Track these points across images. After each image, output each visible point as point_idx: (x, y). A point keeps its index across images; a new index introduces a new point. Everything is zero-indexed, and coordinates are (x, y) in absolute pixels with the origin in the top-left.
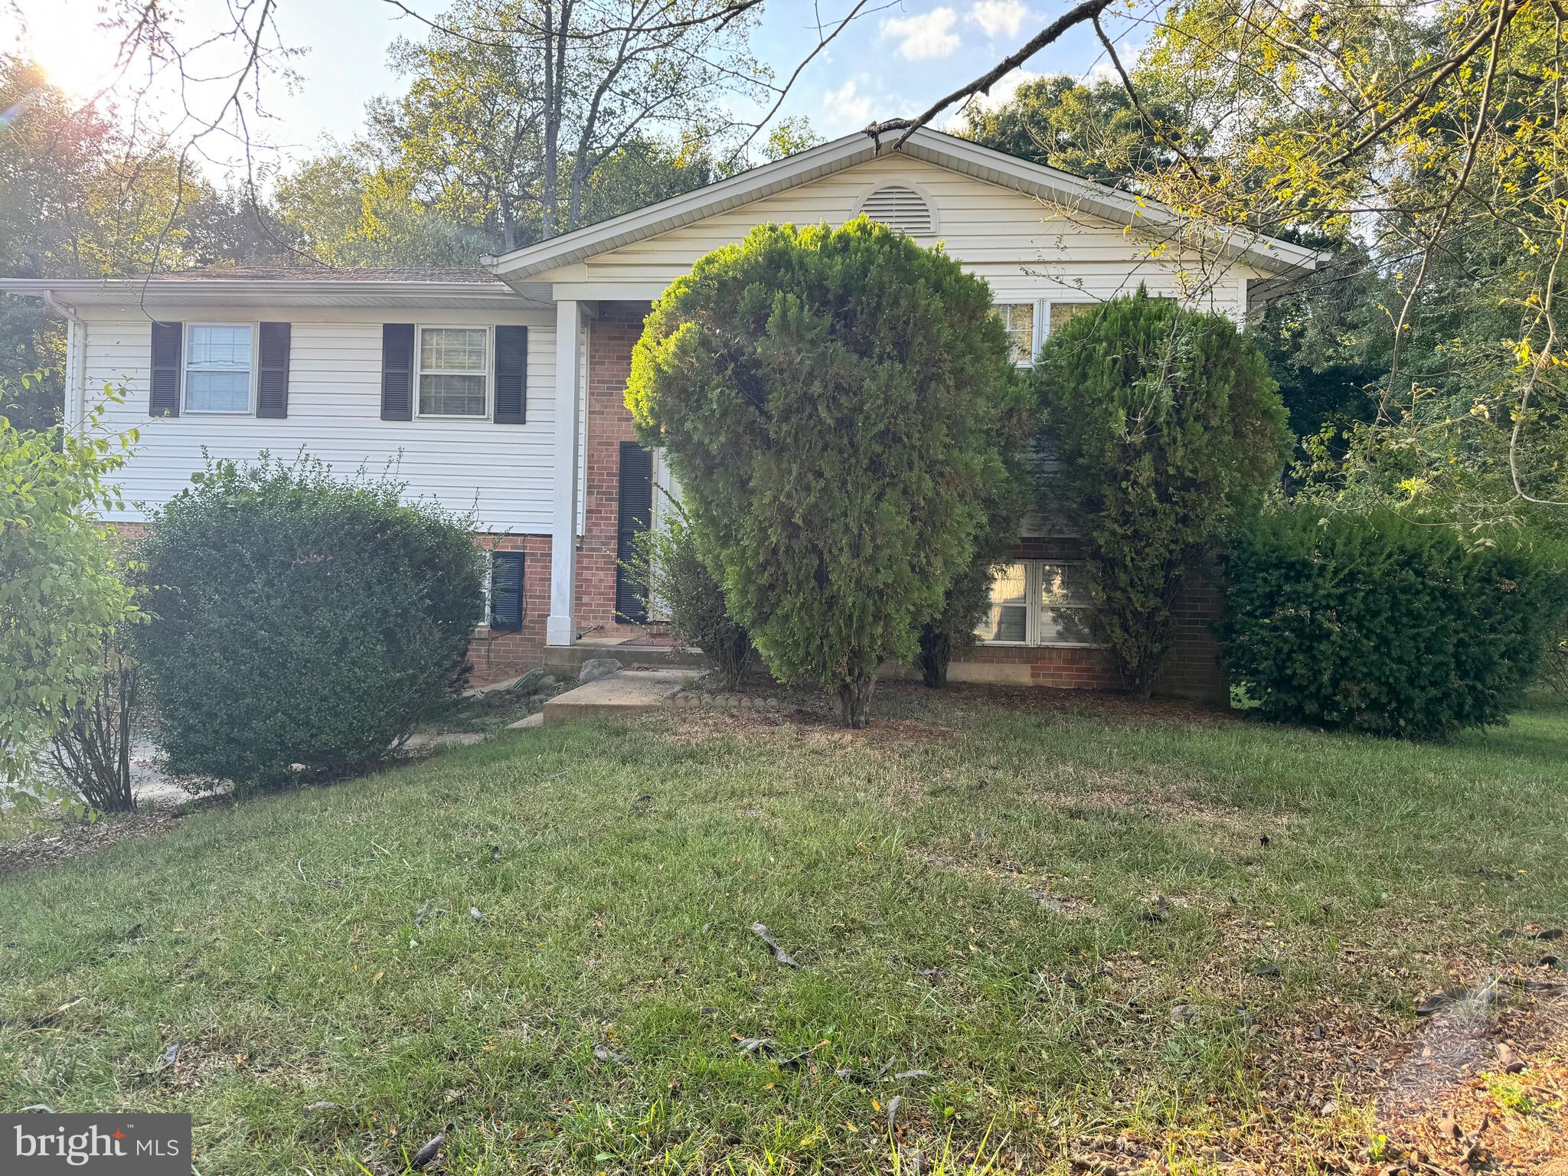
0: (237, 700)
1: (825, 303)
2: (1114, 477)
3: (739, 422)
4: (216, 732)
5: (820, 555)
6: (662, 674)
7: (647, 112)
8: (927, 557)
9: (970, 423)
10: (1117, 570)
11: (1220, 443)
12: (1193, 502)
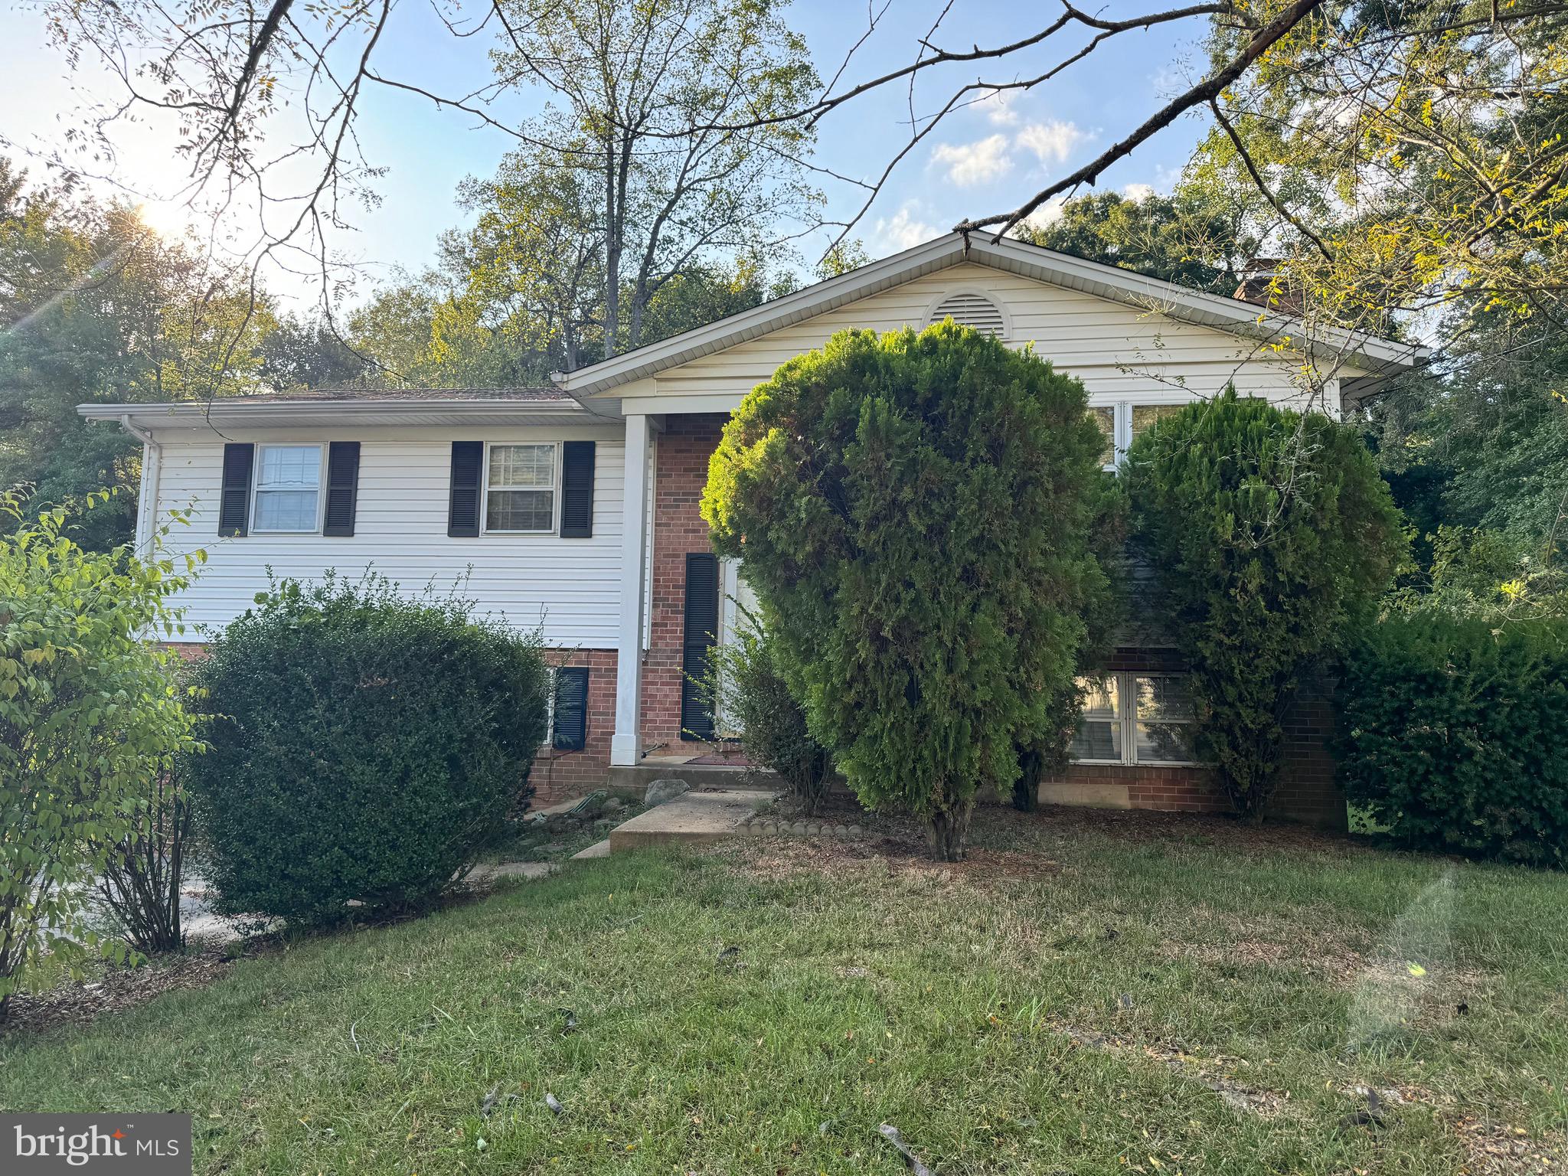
0: (291, 834)
1: (912, 408)
2: (1216, 583)
3: (825, 532)
4: (270, 868)
5: (910, 669)
6: (732, 795)
7: (705, 239)
8: (1027, 672)
9: (1069, 528)
10: (1223, 684)
11: (1331, 547)
12: (1306, 610)
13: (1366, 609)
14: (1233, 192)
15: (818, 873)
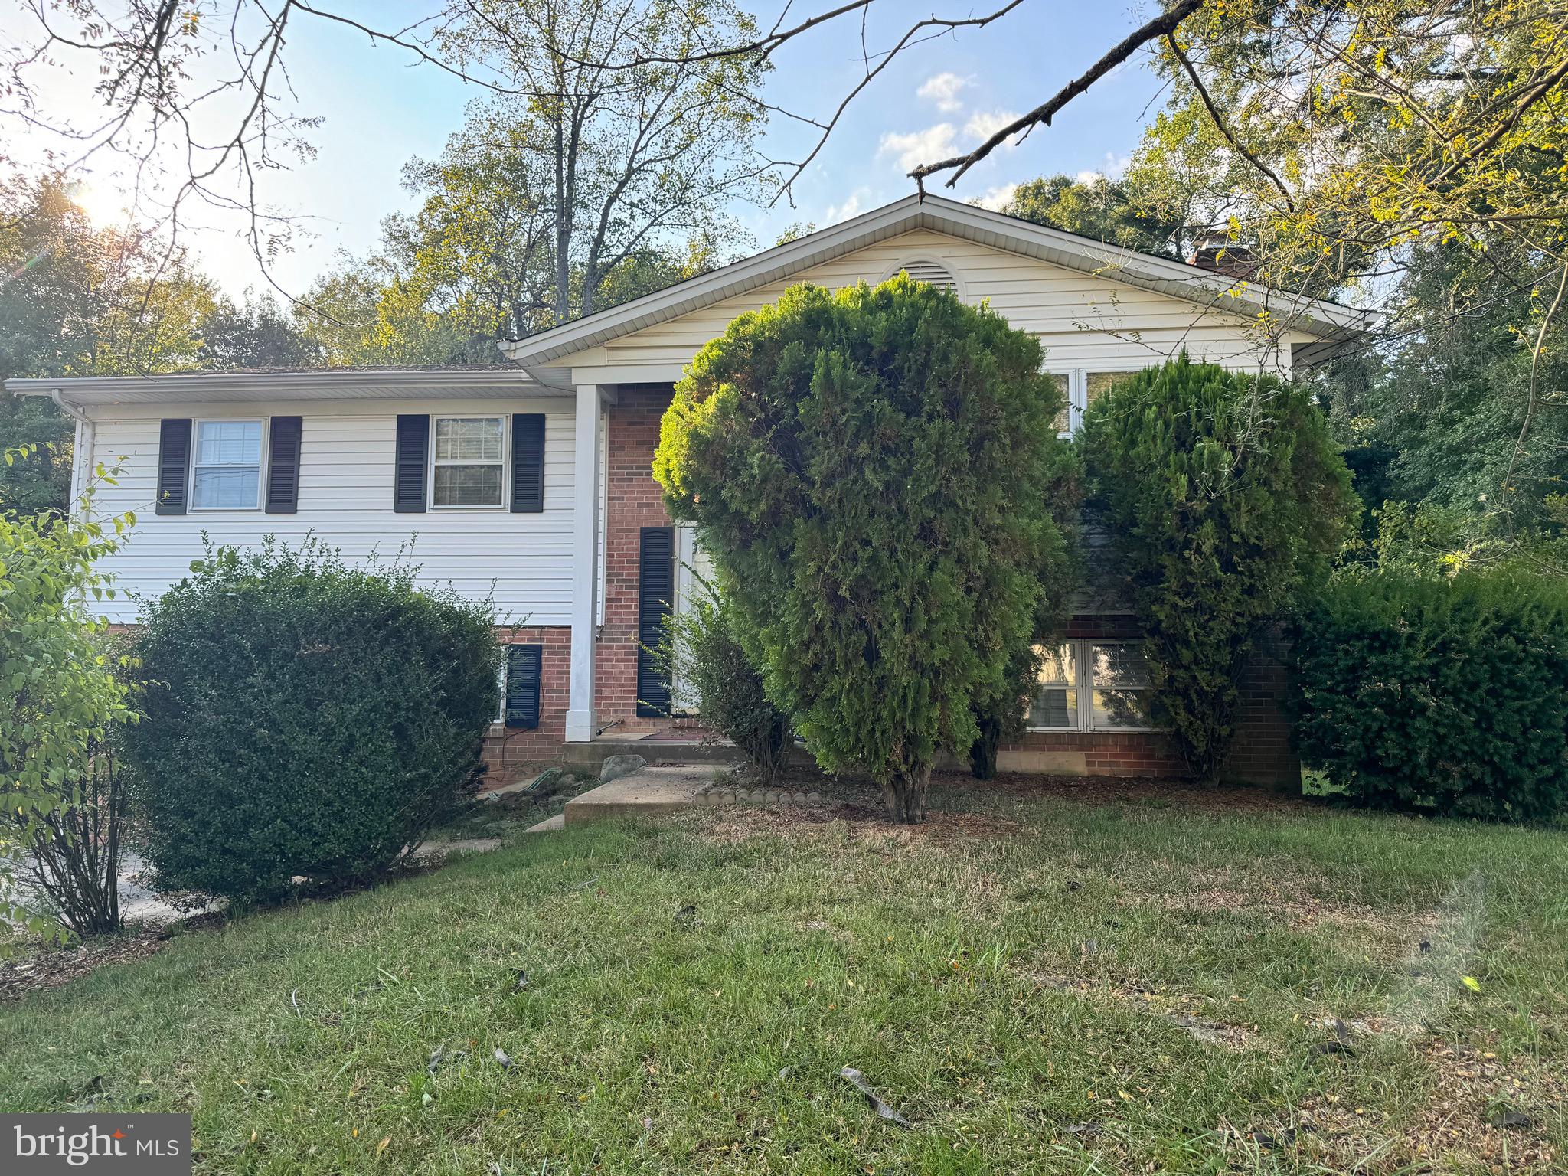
0: (232, 807)
1: (868, 362)
2: (1171, 545)
3: (779, 490)
4: (210, 842)
5: (868, 629)
6: (689, 769)
7: (656, 221)
8: (985, 631)
9: (1026, 485)
10: (1178, 647)
11: (1285, 508)
12: (1260, 571)
13: (1319, 570)
14: (1181, 177)
15: (777, 837)
